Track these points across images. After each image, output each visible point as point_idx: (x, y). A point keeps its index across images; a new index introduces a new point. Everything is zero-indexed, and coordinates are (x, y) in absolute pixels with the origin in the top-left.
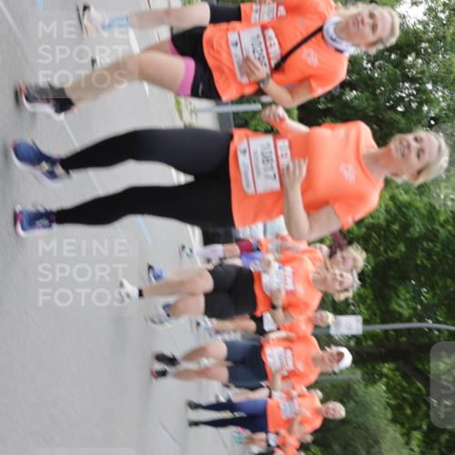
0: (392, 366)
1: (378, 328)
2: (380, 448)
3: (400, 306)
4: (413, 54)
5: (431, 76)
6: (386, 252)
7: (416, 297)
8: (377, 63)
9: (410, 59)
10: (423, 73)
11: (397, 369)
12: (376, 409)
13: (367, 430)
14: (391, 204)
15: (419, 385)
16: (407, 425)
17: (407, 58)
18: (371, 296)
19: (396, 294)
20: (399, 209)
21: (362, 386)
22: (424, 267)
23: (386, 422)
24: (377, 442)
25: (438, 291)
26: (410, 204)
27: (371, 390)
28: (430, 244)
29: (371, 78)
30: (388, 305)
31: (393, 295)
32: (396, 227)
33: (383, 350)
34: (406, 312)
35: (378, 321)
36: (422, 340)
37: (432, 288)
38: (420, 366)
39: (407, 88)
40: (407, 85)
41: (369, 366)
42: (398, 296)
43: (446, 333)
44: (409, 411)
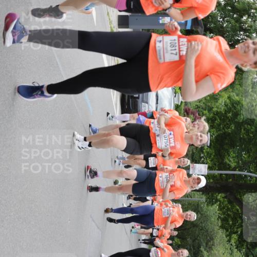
0: (223, 195)
1: (216, 172)
2: (213, 242)
3: (230, 161)
4: (247, 16)
5: (255, 29)
6: (223, 128)
7: (239, 156)
8: (226, 19)
9: (245, 18)
10: (251, 27)
11: (225, 197)
12: (213, 219)
13: (207, 231)
14: (228, 101)
15: (238, 208)
16: (229, 230)
17: (243, 17)
18: (214, 154)
19: (228, 154)
20: (233, 105)
21: (206, 205)
22: (244, 139)
23: (218, 227)
24: (212, 239)
25: (251, 154)
26: (239, 102)
27: (211, 208)
28: (249, 126)
29: (222, 27)
30: (223, 160)
31: (226, 154)
32: (230, 115)
33: (218, 186)
34: (233, 165)
35: (217, 168)
36: (241, 182)
37: (248, 152)
38: (239, 196)
39: (241, 35)
40: (242, 33)
41: (210, 194)
42: (229, 155)
43: (254, 179)
44: (231, 223)
